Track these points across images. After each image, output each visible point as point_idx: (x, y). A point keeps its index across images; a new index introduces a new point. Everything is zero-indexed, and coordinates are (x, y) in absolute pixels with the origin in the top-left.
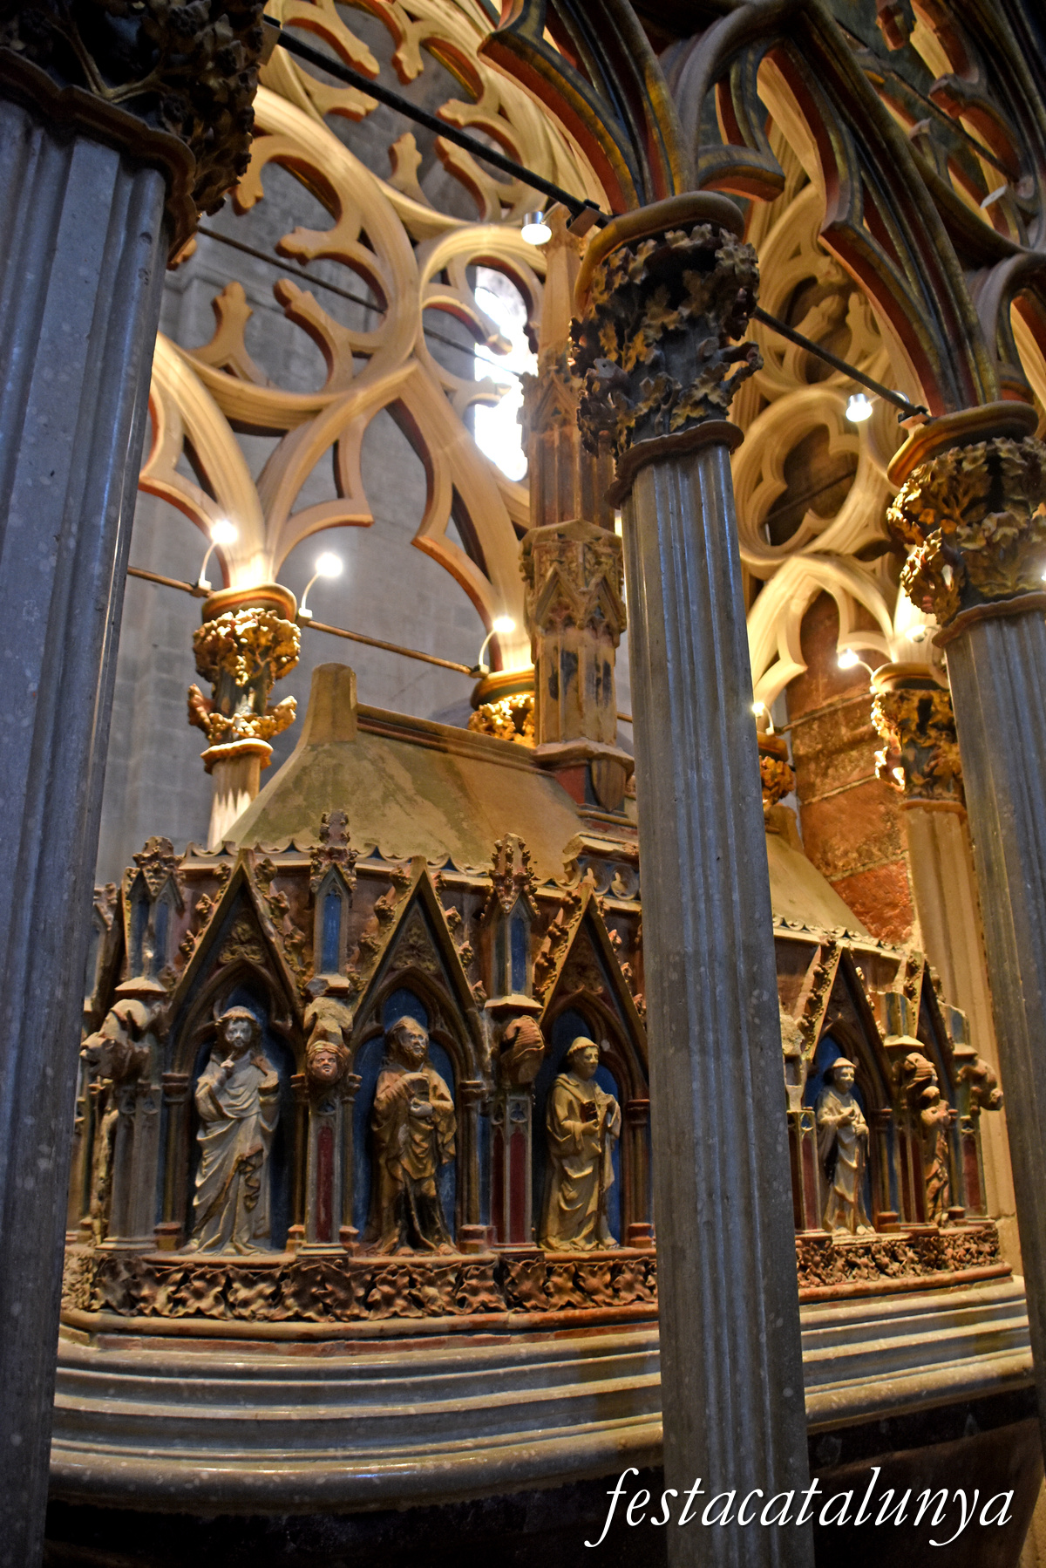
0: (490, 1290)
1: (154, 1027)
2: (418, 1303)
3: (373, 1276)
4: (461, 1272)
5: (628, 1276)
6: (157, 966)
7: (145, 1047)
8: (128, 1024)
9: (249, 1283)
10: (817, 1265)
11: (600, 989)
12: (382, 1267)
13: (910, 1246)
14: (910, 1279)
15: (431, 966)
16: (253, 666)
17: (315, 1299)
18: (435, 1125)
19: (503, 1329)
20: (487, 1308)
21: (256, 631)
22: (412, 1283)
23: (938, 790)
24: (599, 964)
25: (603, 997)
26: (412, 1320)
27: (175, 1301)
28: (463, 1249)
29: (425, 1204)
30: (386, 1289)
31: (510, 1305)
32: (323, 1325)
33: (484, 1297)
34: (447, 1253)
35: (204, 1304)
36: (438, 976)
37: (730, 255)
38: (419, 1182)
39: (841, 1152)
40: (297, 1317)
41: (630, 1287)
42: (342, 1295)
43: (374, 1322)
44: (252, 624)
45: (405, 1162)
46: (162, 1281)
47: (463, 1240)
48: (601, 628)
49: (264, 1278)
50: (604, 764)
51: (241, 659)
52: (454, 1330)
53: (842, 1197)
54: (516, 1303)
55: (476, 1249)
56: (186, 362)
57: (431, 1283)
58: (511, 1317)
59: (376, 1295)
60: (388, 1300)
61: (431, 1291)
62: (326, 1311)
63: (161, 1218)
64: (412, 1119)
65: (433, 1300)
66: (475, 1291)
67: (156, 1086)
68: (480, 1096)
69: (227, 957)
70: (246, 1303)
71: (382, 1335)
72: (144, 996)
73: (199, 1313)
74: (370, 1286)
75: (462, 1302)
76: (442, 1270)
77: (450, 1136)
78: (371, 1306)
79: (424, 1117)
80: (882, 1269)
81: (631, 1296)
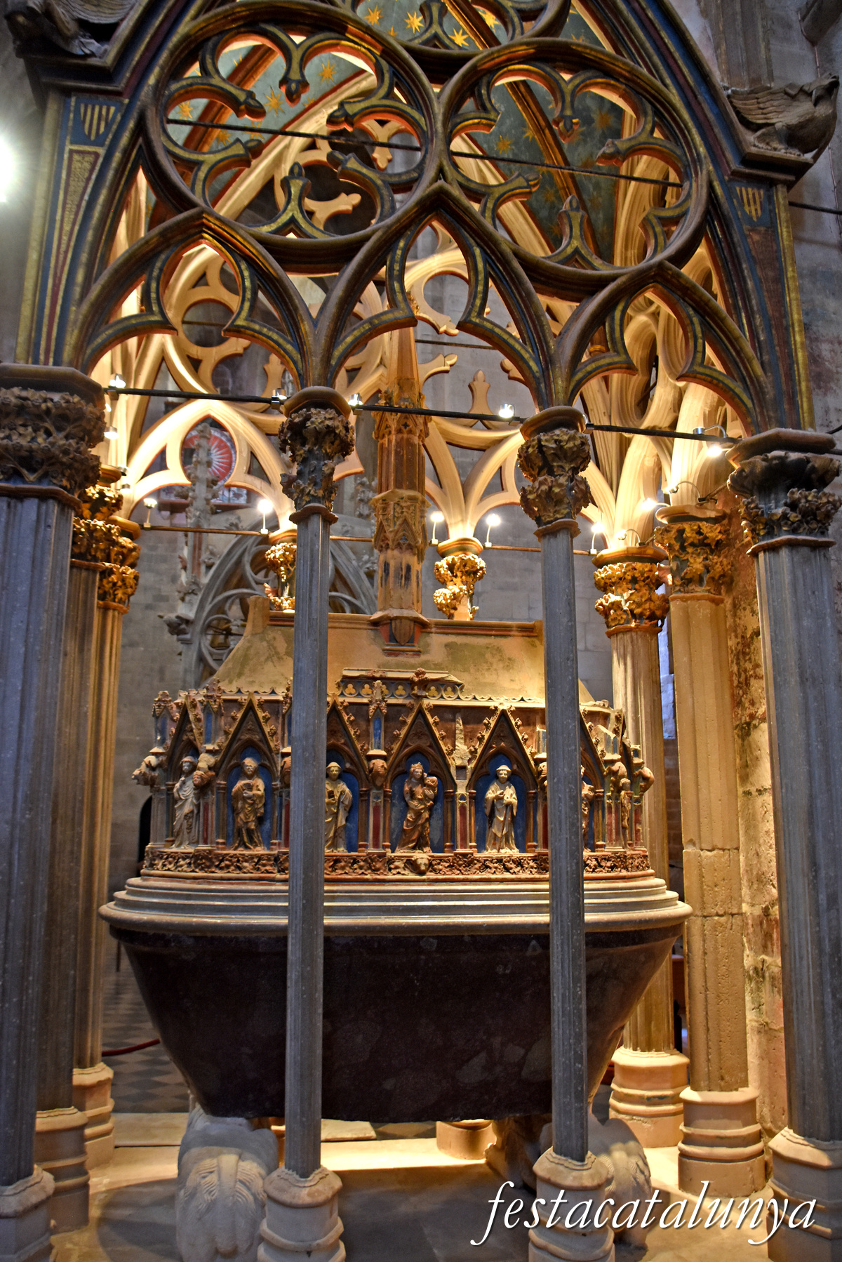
0: (271, 865)
1: (159, 765)
2: (240, 868)
3: (223, 858)
4: (260, 858)
5: (343, 864)
6: (162, 742)
7: (156, 774)
8: (149, 766)
9: (184, 859)
10: (460, 865)
11: (343, 741)
12: (227, 854)
13: (534, 860)
14: (526, 875)
15: (256, 737)
16: (288, 571)
17: (199, 865)
18: (254, 801)
19: (273, 880)
20: (268, 872)
21: (284, 554)
22: (238, 861)
23: (691, 587)
24: (342, 730)
25: (344, 744)
26: (235, 874)
27: (164, 865)
28: (269, 849)
29: (250, 832)
30: (227, 862)
31: (279, 872)
32: (201, 874)
33: (268, 868)
34: (260, 850)
35: (170, 866)
36: (260, 741)
37: (313, 423)
38: (247, 823)
39: (497, 813)
40: (193, 871)
41: (343, 868)
42: (208, 864)
43: (219, 874)
44: (281, 552)
45: (242, 816)
46: (161, 858)
47: (269, 845)
48: (404, 547)
49: (188, 857)
50: (398, 622)
51: (282, 568)
52: (251, 879)
53: (495, 835)
54: (281, 871)
55: (272, 850)
56: (242, 415)
57: (246, 861)
58: (278, 876)
59: (223, 864)
60: (228, 867)
61: (246, 864)
62: (202, 869)
63: (167, 836)
64: (244, 799)
65: (245, 867)
66: (264, 865)
67: (163, 788)
68: (277, 789)
69: (185, 738)
70: (181, 866)
71: (222, 879)
72: (156, 754)
73: (169, 870)
74: (222, 861)
75: (258, 869)
76: (252, 857)
77: (260, 805)
78: (221, 869)
79: (250, 798)
80: (508, 870)
81: (360, 872)
